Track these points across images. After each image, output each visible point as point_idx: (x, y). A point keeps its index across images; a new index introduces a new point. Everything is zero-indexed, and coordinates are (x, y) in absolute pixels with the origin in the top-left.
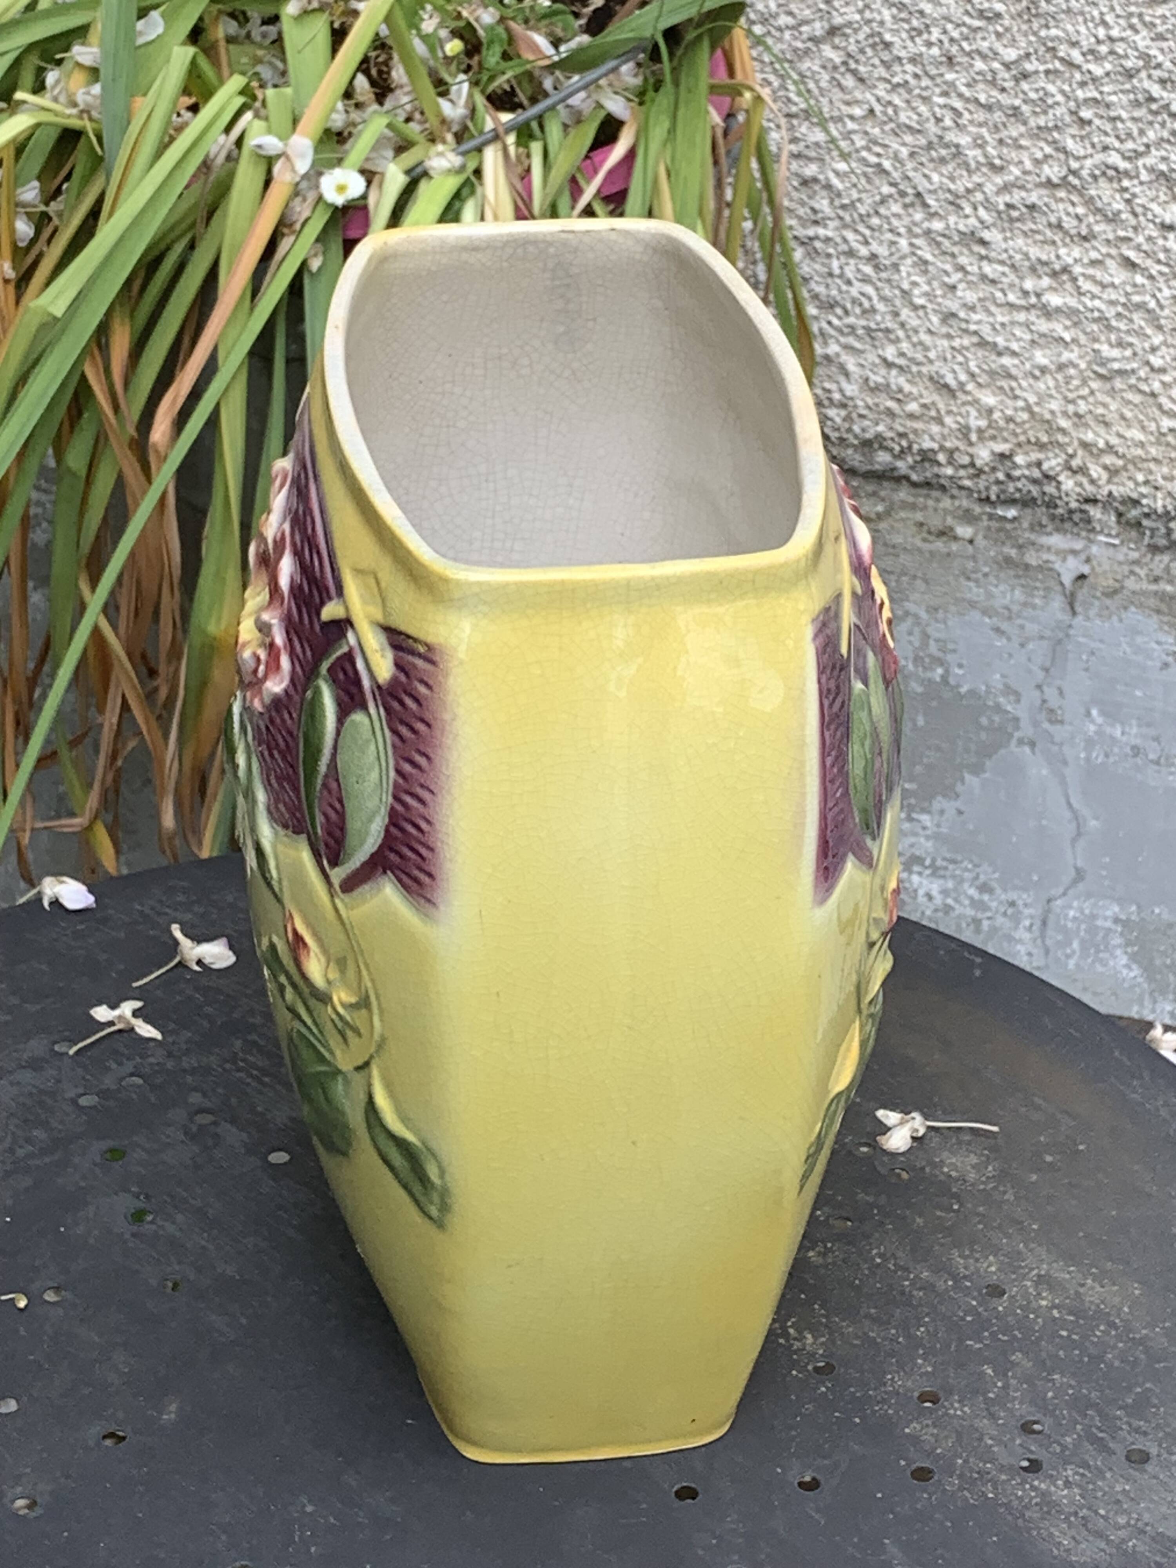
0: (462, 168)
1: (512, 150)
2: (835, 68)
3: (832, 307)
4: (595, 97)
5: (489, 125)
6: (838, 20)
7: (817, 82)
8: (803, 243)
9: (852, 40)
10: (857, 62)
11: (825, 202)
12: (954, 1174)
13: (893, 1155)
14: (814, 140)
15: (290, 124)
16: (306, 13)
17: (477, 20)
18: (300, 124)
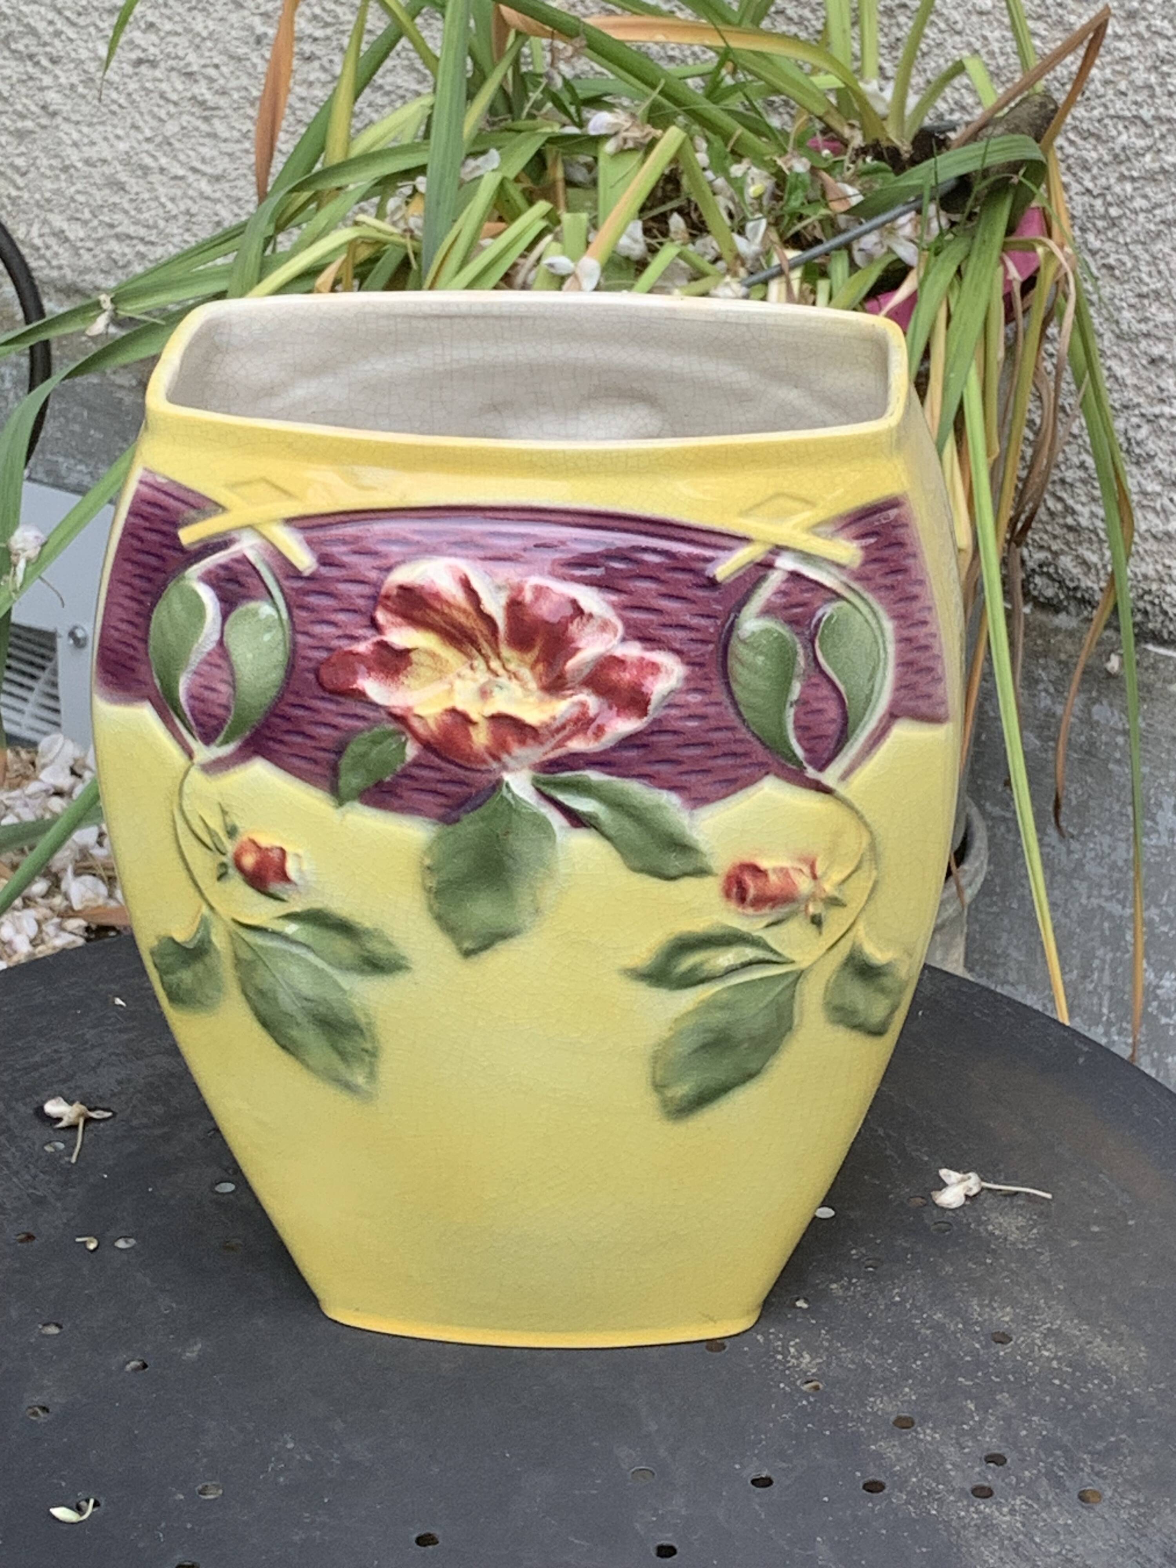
1: (796, 285)
4: (887, 242)
5: (776, 261)
7: (1167, 264)
8: (1149, 421)
12: (997, 1232)
13: (943, 1209)
14: (1163, 320)
15: (583, 247)
16: (622, 151)
17: (790, 169)
18: (591, 247)
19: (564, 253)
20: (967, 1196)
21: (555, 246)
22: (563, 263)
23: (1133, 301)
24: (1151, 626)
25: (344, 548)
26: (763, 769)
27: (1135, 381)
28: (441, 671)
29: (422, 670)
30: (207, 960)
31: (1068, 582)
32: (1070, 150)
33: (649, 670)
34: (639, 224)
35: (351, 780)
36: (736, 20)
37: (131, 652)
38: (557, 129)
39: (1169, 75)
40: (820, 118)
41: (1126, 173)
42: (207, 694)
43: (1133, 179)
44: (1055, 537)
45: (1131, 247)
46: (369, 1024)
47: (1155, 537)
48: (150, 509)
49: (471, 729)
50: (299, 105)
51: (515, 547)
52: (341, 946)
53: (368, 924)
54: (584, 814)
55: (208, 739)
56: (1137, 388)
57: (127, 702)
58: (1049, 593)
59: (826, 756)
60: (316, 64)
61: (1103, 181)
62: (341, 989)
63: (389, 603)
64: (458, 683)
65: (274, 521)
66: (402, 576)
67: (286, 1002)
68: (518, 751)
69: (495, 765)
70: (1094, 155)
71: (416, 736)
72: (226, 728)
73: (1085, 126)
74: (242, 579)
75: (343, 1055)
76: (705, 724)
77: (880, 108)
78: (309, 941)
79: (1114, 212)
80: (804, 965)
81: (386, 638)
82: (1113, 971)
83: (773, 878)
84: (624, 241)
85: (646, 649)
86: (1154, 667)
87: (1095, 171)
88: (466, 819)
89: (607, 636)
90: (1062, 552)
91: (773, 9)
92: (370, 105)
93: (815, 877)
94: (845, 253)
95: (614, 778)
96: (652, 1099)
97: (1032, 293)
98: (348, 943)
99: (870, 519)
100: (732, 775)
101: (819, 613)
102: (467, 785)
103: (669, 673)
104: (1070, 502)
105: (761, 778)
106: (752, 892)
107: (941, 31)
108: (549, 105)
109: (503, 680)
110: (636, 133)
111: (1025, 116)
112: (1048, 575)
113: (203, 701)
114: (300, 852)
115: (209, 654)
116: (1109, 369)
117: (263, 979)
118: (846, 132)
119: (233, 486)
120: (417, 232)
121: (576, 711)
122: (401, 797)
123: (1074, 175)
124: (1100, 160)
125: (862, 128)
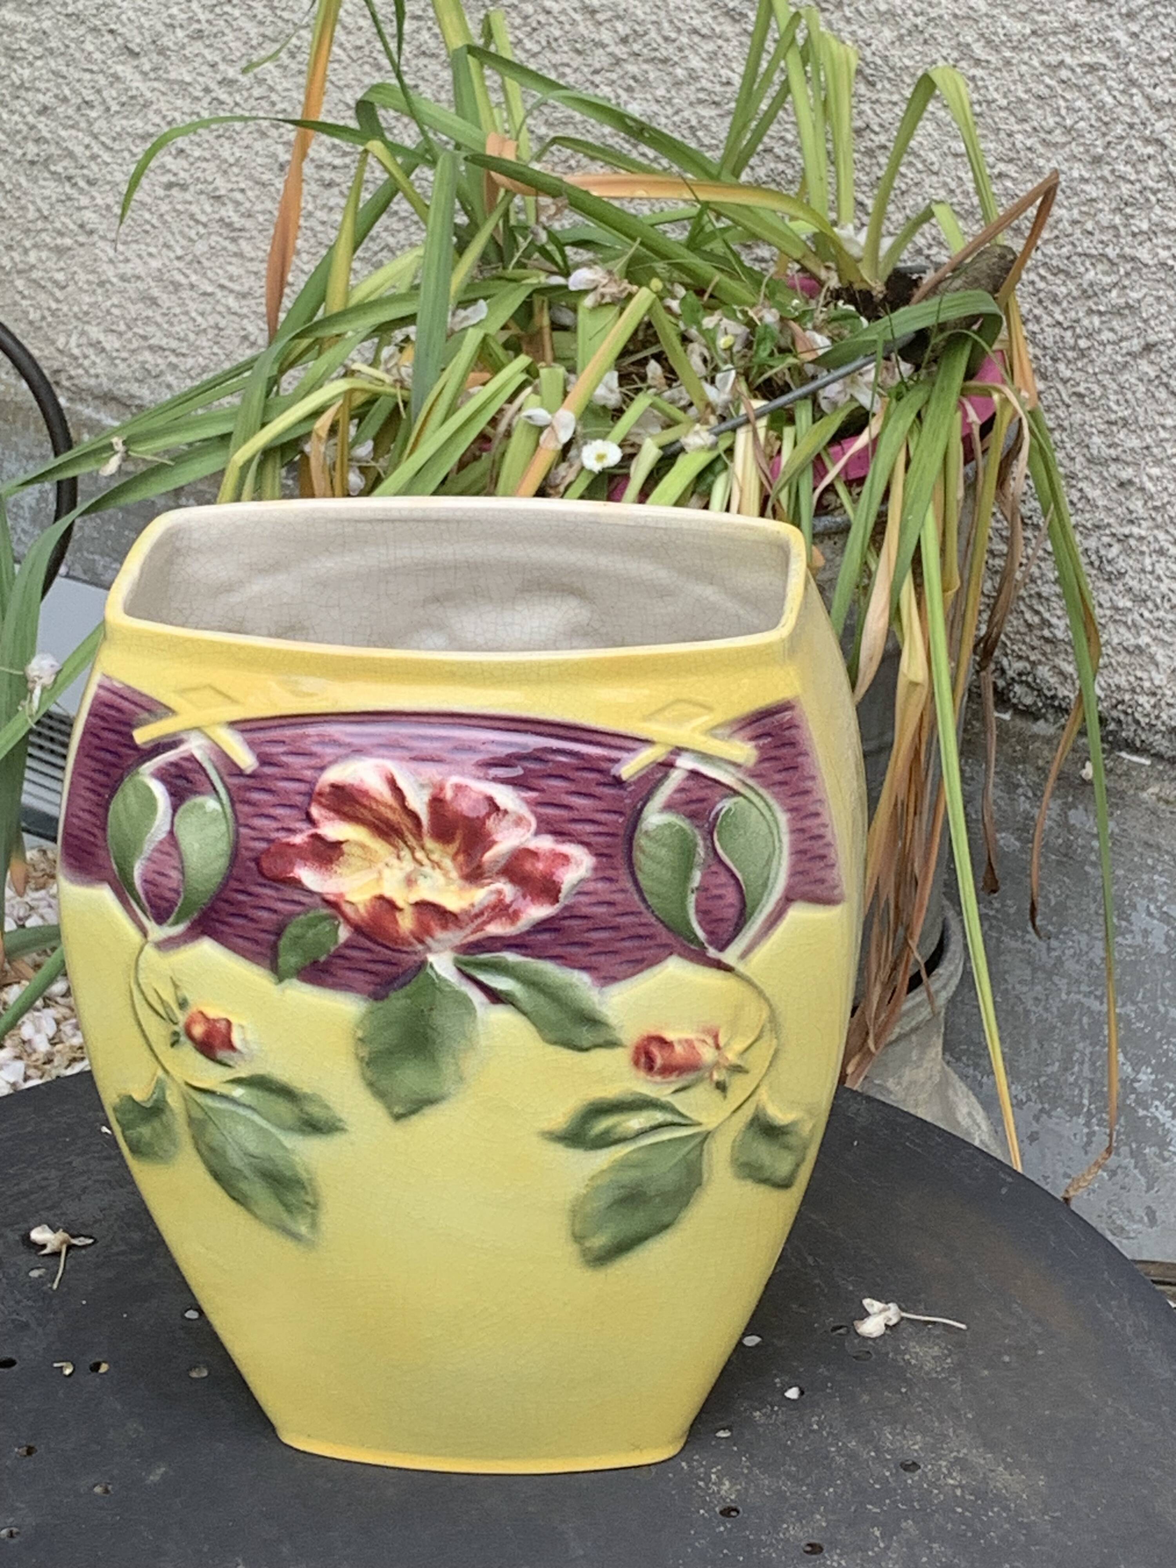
0: (714, 446)
1: (762, 433)
2: (1150, 381)
3: (1144, 601)
4: (850, 391)
5: (743, 411)
6: (1152, 338)
7: (1134, 393)
8: (1119, 541)
9: (1165, 357)
10: (1169, 376)
11: (1140, 503)
12: (913, 1362)
13: (865, 1339)
14: (1131, 445)
15: (561, 396)
16: (600, 306)
17: (761, 319)
18: (569, 397)
19: (542, 405)
20: (887, 1326)
21: (535, 398)
22: (541, 415)
23: (1103, 427)
24: (1124, 734)
25: (281, 749)
26: (667, 950)
27: (1106, 502)
28: (370, 861)
29: (352, 860)
30: (164, 1118)
31: (1046, 692)
32: (1041, 285)
33: (559, 861)
34: (616, 374)
35: (289, 959)
36: (714, 172)
37: (92, 839)
38: (543, 280)
39: (1132, 216)
40: (798, 262)
41: (1094, 308)
42: (160, 879)
43: (1100, 313)
44: (1033, 648)
45: (1100, 377)
46: (310, 1179)
47: (1126, 649)
48: (107, 711)
49: (398, 914)
50: (320, 228)
51: (435, 749)
52: (282, 1107)
53: (307, 1090)
54: (501, 992)
55: (160, 918)
56: (1108, 510)
57: (89, 883)
58: (1028, 701)
59: (726, 937)
60: (336, 190)
61: (1072, 315)
62: (284, 1148)
63: (323, 800)
64: (387, 872)
65: (219, 724)
66: (334, 775)
67: (235, 1159)
68: (440, 934)
69: (420, 947)
70: (1064, 290)
71: (347, 920)
72: (176, 909)
73: (1054, 263)
74: (190, 776)
75: (288, 1208)
76: (612, 910)
77: (855, 251)
78: (254, 1103)
79: (1083, 343)
80: (710, 1127)
81: (320, 831)
82: (1094, 1064)
83: (678, 1049)
84: (601, 391)
85: (557, 842)
86: (1127, 774)
87: (1065, 304)
88: (393, 995)
89: (520, 831)
90: (1040, 662)
91: (760, 147)
92: (386, 229)
93: (718, 1047)
94: (809, 402)
95: (529, 959)
96: (572, 1249)
97: (992, 434)
98: (289, 1105)
99: (764, 721)
100: (638, 955)
101: (719, 807)
102: (394, 964)
103: (578, 864)
104: (1047, 615)
105: (665, 958)
106: (659, 1062)
107: (919, 172)
108: (536, 255)
109: (427, 869)
110: (613, 289)
111: (985, 268)
112: (1028, 685)
113: (155, 885)
114: (244, 1023)
115: (161, 842)
116: (1081, 490)
117: (213, 1136)
118: (823, 274)
119: (182, 691)
120: (408, 382)
121: (493, 898)
122: (335, 976)
123: (1046, 308)
124: (1069, 294)
125: (838, 270)
